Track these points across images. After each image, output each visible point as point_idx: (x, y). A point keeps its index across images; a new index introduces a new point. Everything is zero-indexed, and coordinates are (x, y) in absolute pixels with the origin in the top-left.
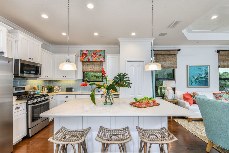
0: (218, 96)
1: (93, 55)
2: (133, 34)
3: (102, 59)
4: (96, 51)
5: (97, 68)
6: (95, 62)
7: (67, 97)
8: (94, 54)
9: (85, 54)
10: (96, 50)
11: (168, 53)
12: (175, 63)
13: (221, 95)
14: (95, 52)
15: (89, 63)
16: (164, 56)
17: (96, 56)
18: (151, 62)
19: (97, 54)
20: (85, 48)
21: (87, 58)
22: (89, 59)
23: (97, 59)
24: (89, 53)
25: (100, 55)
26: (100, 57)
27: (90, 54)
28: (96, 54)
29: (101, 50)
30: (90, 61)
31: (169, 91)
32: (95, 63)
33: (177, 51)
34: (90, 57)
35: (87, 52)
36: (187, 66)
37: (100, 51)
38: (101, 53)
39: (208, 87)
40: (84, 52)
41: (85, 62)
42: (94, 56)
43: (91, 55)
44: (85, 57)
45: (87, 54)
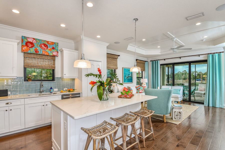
0: (138, 88)
1: (43, 46)
2: (99, 37)
3: (55, 54)
4: (48, 42)
5: (47, 63)
6: (46, 55)
7: (7, 104)
8: (45, 46)
9: (32, 43)
10: (48, 40)
11: (113, 56)
12: (116, 65)
13: (140, 87)
14: (46, 43)
15: (35, 56)
16: (110, 58)
17: (48, 48)
18: (135, 66)
19: (49, 46)
20: (31, 35)
21: (34, 48)
22: (36, 51)
23: (49, 52)
24: (37, 43)
25: (53, 48)
26: (53, 50)
27: (39, 44)
28: (47, 45)
29: (55, 43)
30: (39, 53)
31: (115, 86)
32: (44, 56)
33: (118, 56)
34: (39, 49)
35: (34, 42)
36: (123, 68)
37: (53, 43)
38: (54, 46)
39: (132, 83)
40: (30, 40)
41: (31, 53)
42: (45, 48)
43: (41, 46)
44: (32, 47)
45: (35, 44)
